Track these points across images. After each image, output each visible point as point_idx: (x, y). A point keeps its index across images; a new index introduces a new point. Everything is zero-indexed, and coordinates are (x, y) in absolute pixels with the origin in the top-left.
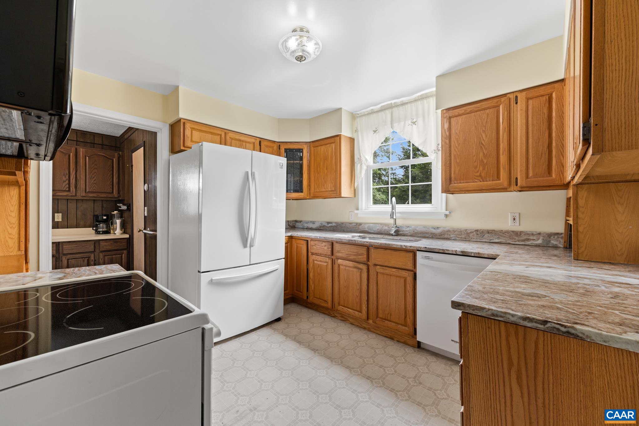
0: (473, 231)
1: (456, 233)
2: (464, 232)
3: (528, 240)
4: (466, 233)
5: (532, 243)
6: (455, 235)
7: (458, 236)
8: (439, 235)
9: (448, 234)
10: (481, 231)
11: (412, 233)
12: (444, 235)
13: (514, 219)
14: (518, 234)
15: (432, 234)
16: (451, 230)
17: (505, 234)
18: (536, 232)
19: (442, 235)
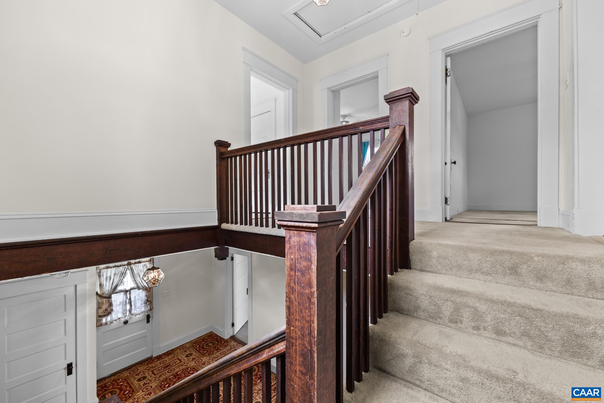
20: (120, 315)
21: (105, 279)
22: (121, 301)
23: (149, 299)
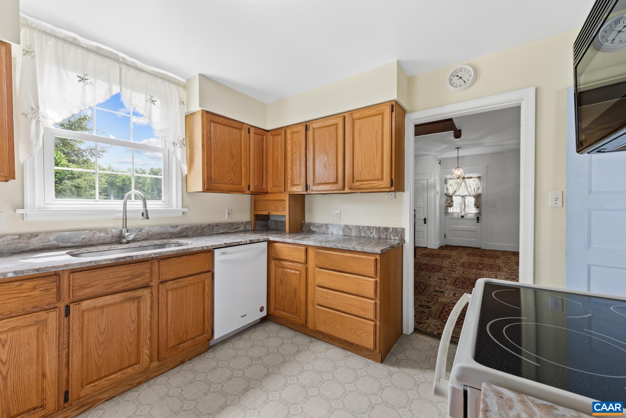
0: (206, 226)
1: (193, 229)
2: (200, 228)
3: (237, 228)
4: (201, 228)
5: (239, 230)
6: (192, 231)
7: (195, 232)
8: (178, 234)
9: (186, 231)
10: (212, 225)
11: (146, 236)
12: (182, 232)
13: (229, 214)
14: (232, 224)
15: (170, 233)
16: (189, 227)
17: (226, 226)
18: (241, 222)
19: (180, 233)
20: (459, 211)
21: (449, 185)
22: (460, 202)
23: (476, 204)
